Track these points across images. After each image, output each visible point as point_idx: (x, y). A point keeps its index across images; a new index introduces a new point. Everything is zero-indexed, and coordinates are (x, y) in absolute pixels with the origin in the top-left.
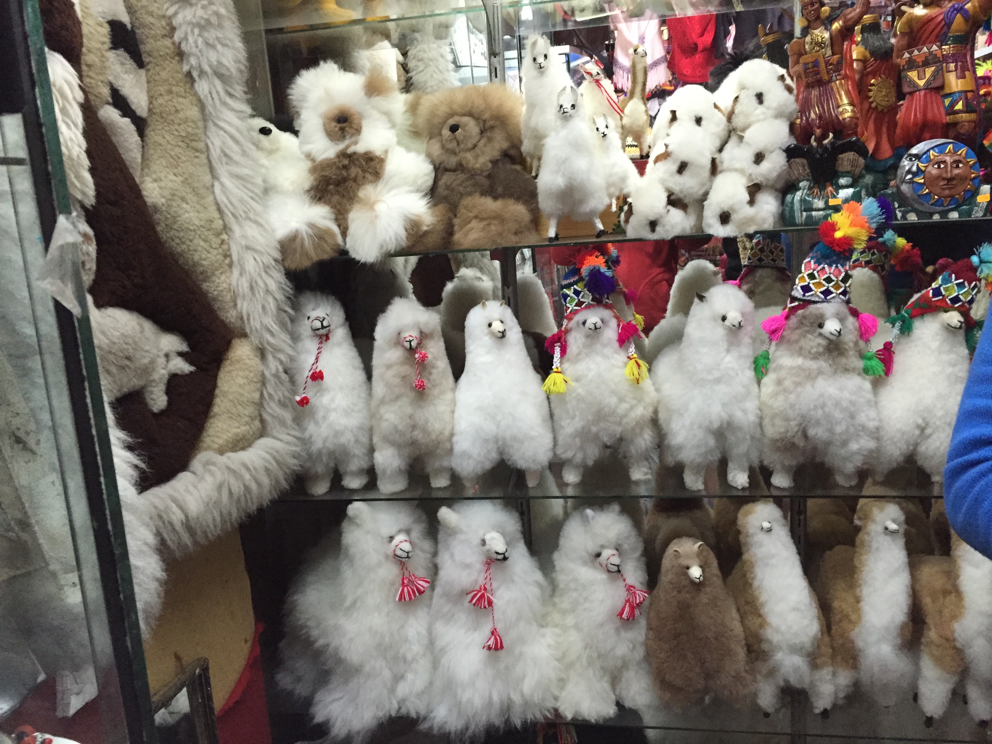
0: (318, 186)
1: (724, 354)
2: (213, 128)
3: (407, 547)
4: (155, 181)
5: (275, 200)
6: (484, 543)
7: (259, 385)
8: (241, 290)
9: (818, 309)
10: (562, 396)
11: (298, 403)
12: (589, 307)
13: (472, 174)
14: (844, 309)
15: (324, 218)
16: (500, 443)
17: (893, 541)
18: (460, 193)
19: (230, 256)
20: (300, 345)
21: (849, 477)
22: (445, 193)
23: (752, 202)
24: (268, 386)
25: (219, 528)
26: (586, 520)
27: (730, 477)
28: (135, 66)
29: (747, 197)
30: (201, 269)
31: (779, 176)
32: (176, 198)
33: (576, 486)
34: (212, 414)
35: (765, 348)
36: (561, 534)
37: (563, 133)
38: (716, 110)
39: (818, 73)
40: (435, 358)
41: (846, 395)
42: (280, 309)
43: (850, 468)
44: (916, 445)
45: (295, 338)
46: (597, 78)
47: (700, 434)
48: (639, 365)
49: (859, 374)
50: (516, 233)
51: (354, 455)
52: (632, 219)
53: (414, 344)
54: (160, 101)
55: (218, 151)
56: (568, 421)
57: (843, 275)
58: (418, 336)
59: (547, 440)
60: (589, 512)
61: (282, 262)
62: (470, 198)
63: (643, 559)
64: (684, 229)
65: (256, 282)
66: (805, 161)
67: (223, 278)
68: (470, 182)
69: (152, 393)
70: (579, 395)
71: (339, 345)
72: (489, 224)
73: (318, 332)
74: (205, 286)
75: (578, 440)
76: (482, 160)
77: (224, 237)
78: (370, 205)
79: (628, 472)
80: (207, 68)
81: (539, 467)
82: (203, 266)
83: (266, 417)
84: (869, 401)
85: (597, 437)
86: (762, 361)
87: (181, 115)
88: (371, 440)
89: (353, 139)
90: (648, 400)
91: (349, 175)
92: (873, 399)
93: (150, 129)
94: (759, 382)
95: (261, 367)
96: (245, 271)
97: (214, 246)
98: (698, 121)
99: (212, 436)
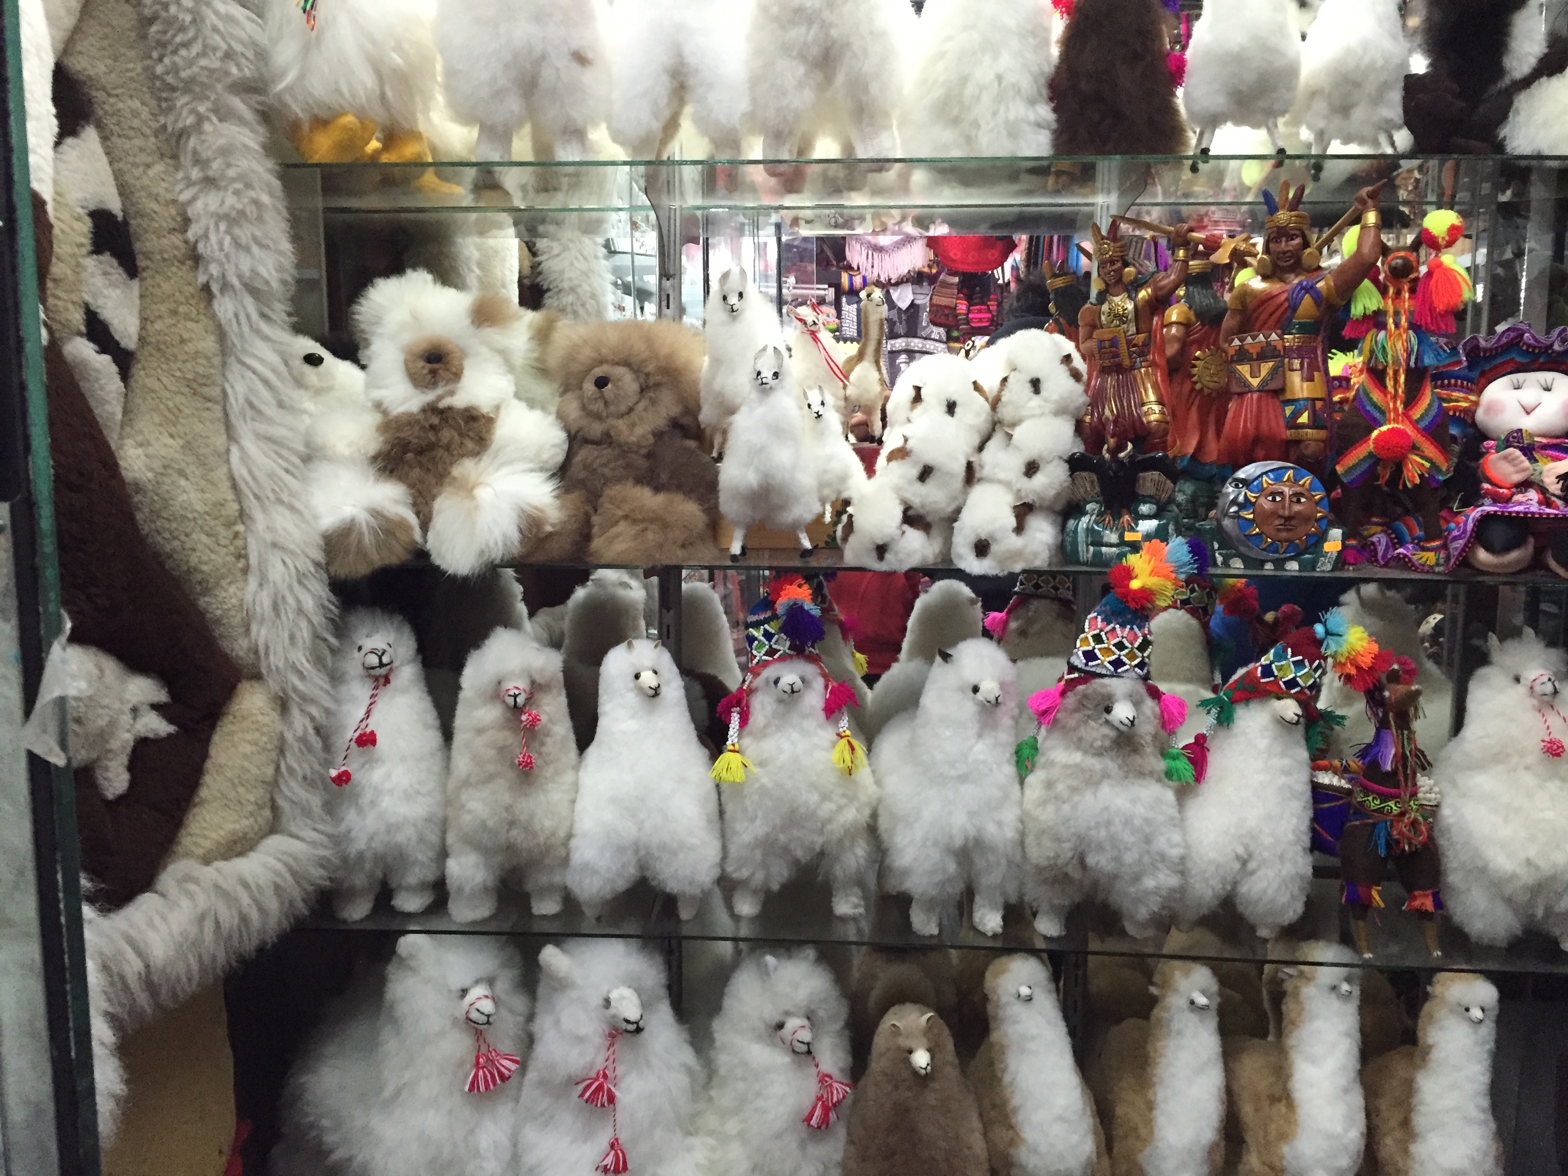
0: (389, 452)
1: (973, 741)
2: (235, 367)
3: (487, 1006)
4: (141, 445)
5: (322, 471)
6: (607, 1003)
7: (274, 755)
8: (258, 608)
9: (1106, 686)
10: (738, 788)
11: (334, 780)
12: (783, 658)
13: (624, 450)
14: (1141, 689)
15: (397, 502)
16: (642, 853)
17: (1201, 1021)
18: (603, 475)
19: (246, 557)
20: (343, 689)
21: (1143, 925)
22: (582, 475)
23: (1019, 529)
24: (288, 755)
25: (195, 983)
26: (765, 973)
27: (977, 916)
28: (125, 276)
29: (1012, 522)
30: (199, 577)
31: (1058, 495)
32: (169, 471)
33: (753, 920)
34: (197, 800)
35: (1031, 732)
36: (727, 990)
37: (760, 410)
38: (976, 394)
39: (1116, 355)
40: (551, 721)
41: (1140, 810)
42: (316, 636)
43: (1143, 913)
44: (1235, 884)
45: (336, 678)
46: (813, 328)
47: (935, 855)
48: (853, 749)
49: (1159, 780)
50: (683, 546)
51: (415, 862)
52: (852, 539)
53: (520, 700)
54: (158, 326)
55: (241, 401)
56: (746, 824)
57: (1140, 640)
58: (528, 688)
59: (711, 851)
60: (770, 959)
61: (325, 567)
62: (618, 487)
63: (847, 1032)
64: (924, 558)
65: (283, 598)
66: (1095, 477)
67: (232, 589)
68: (620, 462)
69: (106, 769)
70: (763, 786)
71: (404, 691)
72: (645, 530)
73: (373, 672)
74: (202, 602)
75: (758, 855)
76: (639, 431)
77: (240, 528)
78: (467, 489)
79: (830, 902)
80: (235, 282)
81: (698, 891)
82: (203, 572)
83: (281, 802)
84: (1172, 819)
85: (786, 849)
86: (1026, 752)
87: (189, 348)
88: (443, 839)
89: (449, 387)
90: (863, 798)
91: (439, 440)
92: (1177, 815)
93: (139, 366)
94: (1022, 782)
95: (279, 726)
96: (268, 580)
97: (223, 542)
98: (951, 408)
99: (197, 835)
